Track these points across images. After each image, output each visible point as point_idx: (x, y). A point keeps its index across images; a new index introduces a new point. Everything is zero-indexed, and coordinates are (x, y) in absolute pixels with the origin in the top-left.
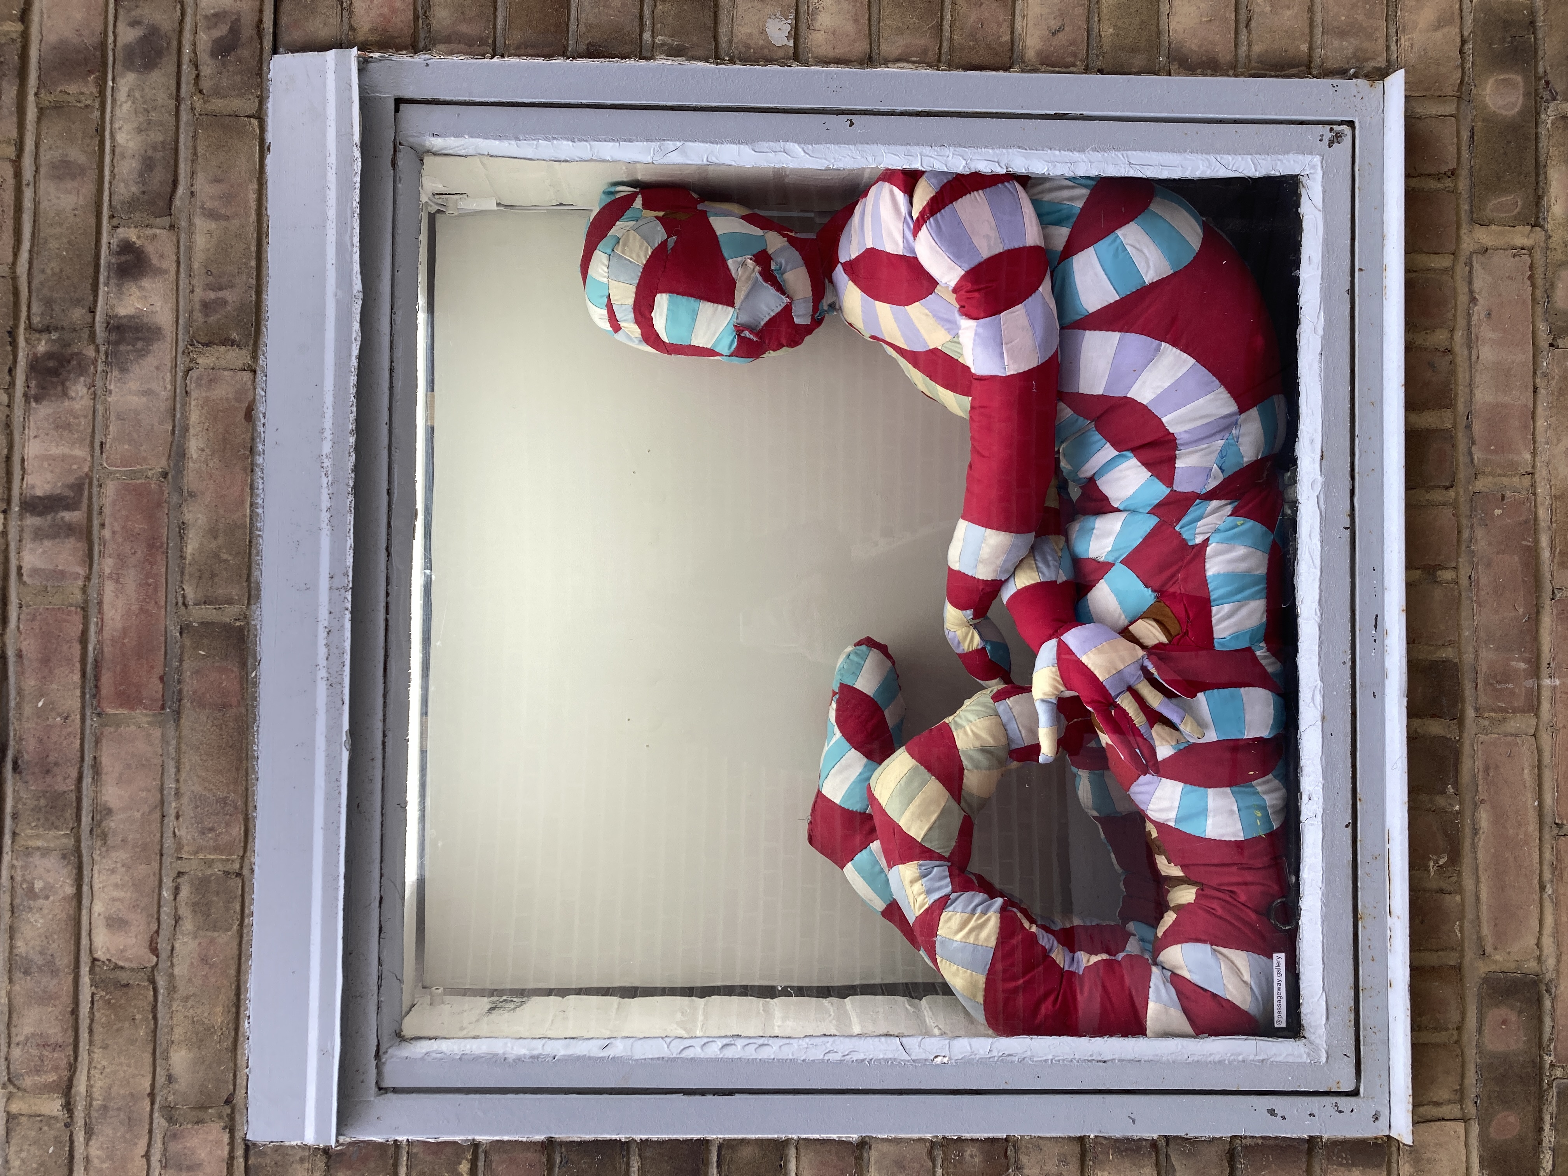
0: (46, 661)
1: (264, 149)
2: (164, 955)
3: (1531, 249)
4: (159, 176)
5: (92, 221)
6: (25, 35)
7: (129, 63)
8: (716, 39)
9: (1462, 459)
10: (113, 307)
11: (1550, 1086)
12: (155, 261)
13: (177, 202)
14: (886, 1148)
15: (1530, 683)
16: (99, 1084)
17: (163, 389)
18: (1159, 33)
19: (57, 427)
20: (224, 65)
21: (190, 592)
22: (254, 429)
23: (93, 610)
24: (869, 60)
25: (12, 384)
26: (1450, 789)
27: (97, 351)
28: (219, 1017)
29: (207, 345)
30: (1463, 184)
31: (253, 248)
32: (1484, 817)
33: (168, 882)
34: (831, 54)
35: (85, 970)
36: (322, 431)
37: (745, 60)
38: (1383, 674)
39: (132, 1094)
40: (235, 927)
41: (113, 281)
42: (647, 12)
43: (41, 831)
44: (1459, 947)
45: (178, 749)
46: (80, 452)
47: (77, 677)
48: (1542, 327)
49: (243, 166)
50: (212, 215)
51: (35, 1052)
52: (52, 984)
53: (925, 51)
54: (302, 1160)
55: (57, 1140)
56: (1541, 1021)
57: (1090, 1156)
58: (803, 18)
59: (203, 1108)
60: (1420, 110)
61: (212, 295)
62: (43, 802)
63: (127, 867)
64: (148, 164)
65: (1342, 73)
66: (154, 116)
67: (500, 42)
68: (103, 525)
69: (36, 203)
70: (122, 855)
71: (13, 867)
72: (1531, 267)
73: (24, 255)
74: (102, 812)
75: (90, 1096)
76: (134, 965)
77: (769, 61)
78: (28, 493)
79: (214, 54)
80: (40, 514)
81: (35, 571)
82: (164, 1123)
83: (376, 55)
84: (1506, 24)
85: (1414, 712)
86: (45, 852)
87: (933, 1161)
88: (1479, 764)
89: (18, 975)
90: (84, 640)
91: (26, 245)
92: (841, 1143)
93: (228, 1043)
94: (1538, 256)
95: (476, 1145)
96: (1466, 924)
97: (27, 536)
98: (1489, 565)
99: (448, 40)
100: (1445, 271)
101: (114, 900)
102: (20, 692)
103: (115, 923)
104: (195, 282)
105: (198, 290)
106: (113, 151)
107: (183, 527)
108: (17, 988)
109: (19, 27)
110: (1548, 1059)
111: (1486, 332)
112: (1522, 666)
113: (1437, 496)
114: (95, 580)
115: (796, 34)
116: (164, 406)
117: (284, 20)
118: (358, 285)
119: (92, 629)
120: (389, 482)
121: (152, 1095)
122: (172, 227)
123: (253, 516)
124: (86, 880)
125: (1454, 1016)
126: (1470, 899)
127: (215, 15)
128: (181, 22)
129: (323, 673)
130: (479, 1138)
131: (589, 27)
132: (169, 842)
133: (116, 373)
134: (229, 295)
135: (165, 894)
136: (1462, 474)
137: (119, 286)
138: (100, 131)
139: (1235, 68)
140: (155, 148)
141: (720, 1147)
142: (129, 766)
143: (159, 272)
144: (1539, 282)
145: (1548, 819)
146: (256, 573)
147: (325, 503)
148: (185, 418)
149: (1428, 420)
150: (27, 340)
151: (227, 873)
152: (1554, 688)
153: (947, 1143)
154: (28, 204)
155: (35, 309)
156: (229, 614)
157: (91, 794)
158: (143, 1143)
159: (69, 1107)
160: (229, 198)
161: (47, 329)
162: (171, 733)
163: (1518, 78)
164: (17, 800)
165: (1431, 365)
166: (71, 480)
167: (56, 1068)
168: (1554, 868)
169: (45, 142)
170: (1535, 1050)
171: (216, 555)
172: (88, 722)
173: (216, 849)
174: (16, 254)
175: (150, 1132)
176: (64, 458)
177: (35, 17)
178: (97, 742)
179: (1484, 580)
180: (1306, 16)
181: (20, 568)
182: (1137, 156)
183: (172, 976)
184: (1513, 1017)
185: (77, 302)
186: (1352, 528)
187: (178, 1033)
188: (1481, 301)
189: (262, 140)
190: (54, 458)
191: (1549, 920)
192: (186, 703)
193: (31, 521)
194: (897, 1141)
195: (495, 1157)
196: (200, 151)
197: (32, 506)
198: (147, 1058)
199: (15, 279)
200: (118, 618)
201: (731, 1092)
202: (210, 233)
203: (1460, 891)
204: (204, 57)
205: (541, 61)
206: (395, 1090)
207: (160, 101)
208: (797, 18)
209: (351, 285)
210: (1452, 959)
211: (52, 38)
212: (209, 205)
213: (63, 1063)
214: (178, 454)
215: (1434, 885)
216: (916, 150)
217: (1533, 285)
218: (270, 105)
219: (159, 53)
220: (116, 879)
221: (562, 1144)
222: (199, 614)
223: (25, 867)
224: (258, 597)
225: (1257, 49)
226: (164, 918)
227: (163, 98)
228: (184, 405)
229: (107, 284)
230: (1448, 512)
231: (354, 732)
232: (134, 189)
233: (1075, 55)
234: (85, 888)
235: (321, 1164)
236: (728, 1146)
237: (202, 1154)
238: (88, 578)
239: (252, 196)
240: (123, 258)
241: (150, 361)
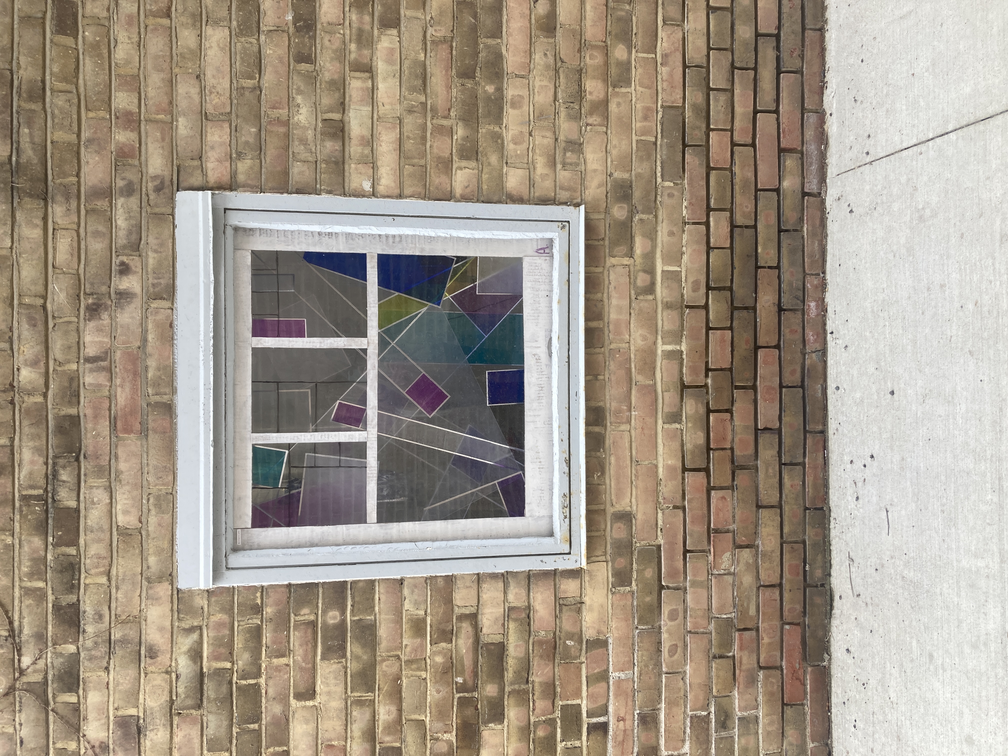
0: (96, 417)
1: (174, 226)
2: (144, 523)
3: (629, 266)
4: (134, 237)
5: (109, 254)
6: (79, 182)
7: (122, 195)
8: (344, 188)
9: (607, 338)
10: (117, 286)
11: (635, 549)
12: (133, 268)
13: (141, 246)
14: (410, 580)
15: (628, 414)
16: (121, 571)
17: (138, 315)
18: (503, 188)
19: (97, 331)
20: (158, 195)
21: (150, 391)
22: (173, 331)
23: (113, 398)
24: (400, 196)
25: (79, 314)
26: (602, 450)
27: (112, 302)
28: (166, 545)
29: (154, 300)
30: (607, 242)
31: (171, 264)
32: (613, 459)
33: (145, 497)
34: (386, 194)
35: (114, 530)
36: (199, 331)
37: (355, 196)
38: (579, 411)
39: (134, 574)
40: (171, 513)
41: (117, 276)
42: (318, 177)
43: (96, 480)
44: (605, 503)
45: (147, 448)
46: (106, 340)
47: (108, 423)
48: (633, 292)
49: (167, 233)
50: (156, 251)
51: (96, 560)
52: (102, 536)
53: (420, 194)
54: (199, 594)
55: (105, 592)
56: (632, 528)
57: (481, 580)
58: (376, 181)
59: (161, 578)
60: (592, 217)
61: (156, 281)
62: (96, 469)
63: (129, 492)
64: (130, 232)
65: (565, 203)
66: (132, 214)
67: (263, 187)
68: (116, 367)
69: (86, 247)
70: (127, 488)
71: (85, 493)
72: (629, 272)
73: (82, 266)
74: (118, 473)
75: (117, 576)
76: (133, 527)
77: (364, 196)
78: (86, 355)
79: (154, 191)
80: (92, 363)
81: (90, 384)
82: (146, 583)
83: (217, 192)
84: (622, 187)
85: (587, 424)
86: (98, 487)
87: (427, 584)
88: (611, 441)
89: (88, 533)
90: (110, 410)
91: (83, 262)
92: (394, 579)
93: (170, 554)
94: (632, 268)
95: (262, 587)
96: (607, 496)
97: (87, 371)
98: (614, 374)
99: (244, 186)
100: (601, 273)
101: (125, 504)
102: (86, 428)
103: (126, 512)
104: (149, 276)
105: (150, 279)
106: (116, 227)
107: (147, 367)
108: (88, 538)
109: (76, 179)
110: (634, 540)
111: (614, 294)
112: (625, 408)
113: (597, 350)
114: (113, 387)
115: (373, 186)
116: (138, 322)
117: (181, 179)
118: (212, 278)
119: (113, 405)
120: (225, 350)
121: (141, 574)
122: (140, 256)
123: (174, 363)
124: (114, 497)
125: (603, 527)
126: (608, 487)
127: (155, 176)
128: (141, 179)
129: (202, 420)
130: (264, 584)
131: (297, 182)
132: (145, 483)
133: (119, 310)
134: (162, 281)
135: (144, 501)
136: (607, 342)
137: (120, 278)
138: (111, 220)
139: (529, 201)
140: (133, 227)
141: (351, 583)
142: (129, 455)
143: (135, 272)
144: (632, 277)
145: (634, 459)
146: (175, 384)
147: (201, 358)
148: (146, 326)
149: (594, 324)
150: (85, 298)
151: (167, 493)
152: (636, 415)
153: (431, 578)
154: (83, 246)
155: (87, 286)
156: (165, 399)
157: (115, 466)
158: (139, 591)
159: (109, 580)
160: (161, 245)
161: (92, 294)
162: (144, 443)
163: (625, 206)
164: (86, 468)
165: (596, 305)
166: (103, 350)
167: (104, 566)
168: (635, 475)
169: (89, 223)
170: (630, 537)
171: (160, 377)
172: (113, 439)
173: (163, 485)
174: (78, 266)
175: (141, 587)
176: (100, 342)
177: (82, 175)
178: (116, 447)
179: (613, 378)
180: (553, 183)
181: (84, 383)
182: (495, 232)
183: (148, 530)
184: (622, 526)
185: (104, 284)
186: (569, 362)
187: (151, 551)
188: (612, 283)
189: (174, 223)
190: (96, 342)
191: (634, 493)
192: (150, 432)
193: (88, 365)
194: (414, 578)
195: (270, 590)
196: (150, 228)
197: (88, 360)
198: (140, 560)
199: (79, 275)
200: (123, 401)
201: (355, 564)
202: (154, 258)
203: (605, 484)
204: (151, 192)
205: (279, 195)
206: (232, 569)
207: (134, 209)
208: (373, 181)
209: (209, 278)
210: (602, 507)
211: (90, 184)
212: (154, 247)
213: (107, 564)
214: (145, 340)
215: (596, 482)
216: (418, 229)
217: (630, 278)
218: (176, 210)
219: (133, 191)
220: (125, 496)
221: (294, 585)
222: (154, 399)
223: (89, 493)
224: (176, 392)
225: (537, 194)
226: (144, 510)
227: (135, 207)
228: (146, 322)
229: (115, 277)
230: (601, 356)
231: (215, 440)
232: (125, 241)
233: (473, 195)
234: (114, 500)
235: (206, 595)
236: (354, 583)
237: (161, 594)
238: (111, 386)
239: (170, 244)
240: (121, 267)
241: (133, 306)
